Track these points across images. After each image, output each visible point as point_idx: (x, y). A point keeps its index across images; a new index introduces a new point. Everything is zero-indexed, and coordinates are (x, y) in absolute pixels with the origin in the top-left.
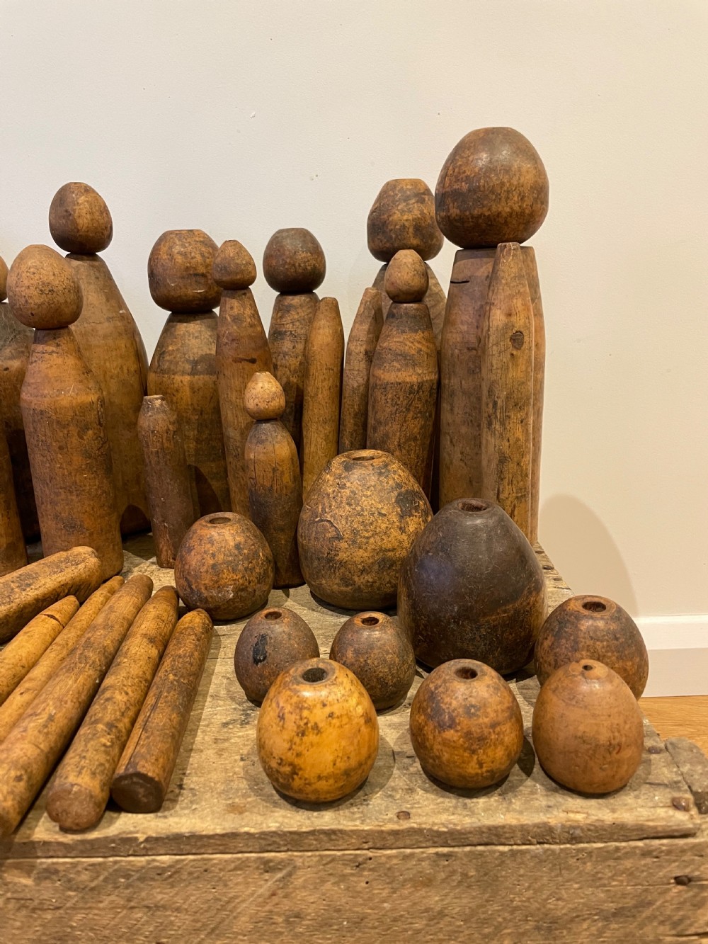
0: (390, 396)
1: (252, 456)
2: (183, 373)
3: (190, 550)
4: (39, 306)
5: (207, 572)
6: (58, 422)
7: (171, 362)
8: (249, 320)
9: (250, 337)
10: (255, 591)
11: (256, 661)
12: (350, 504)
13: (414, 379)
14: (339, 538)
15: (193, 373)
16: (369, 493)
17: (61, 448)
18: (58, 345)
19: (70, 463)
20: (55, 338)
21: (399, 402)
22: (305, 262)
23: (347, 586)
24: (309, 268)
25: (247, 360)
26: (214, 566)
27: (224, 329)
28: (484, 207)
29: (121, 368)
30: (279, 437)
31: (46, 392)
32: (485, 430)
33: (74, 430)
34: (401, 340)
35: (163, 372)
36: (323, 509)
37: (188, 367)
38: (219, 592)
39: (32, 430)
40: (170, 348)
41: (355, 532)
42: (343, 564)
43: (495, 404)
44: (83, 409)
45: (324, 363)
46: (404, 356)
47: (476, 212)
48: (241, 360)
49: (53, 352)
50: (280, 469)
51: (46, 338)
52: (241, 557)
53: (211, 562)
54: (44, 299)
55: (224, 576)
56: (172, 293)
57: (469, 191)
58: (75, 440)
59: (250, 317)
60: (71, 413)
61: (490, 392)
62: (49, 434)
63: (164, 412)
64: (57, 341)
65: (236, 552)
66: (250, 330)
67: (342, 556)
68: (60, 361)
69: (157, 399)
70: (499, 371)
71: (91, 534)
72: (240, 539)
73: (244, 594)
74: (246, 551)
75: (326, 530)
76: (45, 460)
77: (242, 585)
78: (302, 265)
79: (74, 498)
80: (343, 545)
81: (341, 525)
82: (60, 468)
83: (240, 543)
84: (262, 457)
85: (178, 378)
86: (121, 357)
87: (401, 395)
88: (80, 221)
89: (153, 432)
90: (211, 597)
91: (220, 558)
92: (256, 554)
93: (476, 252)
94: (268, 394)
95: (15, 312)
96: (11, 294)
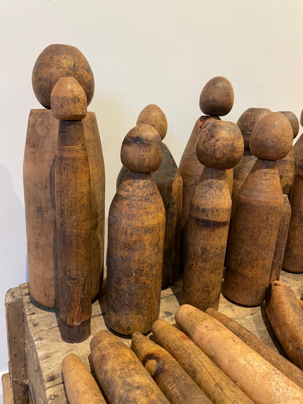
39: (265, 218)
51: (275, 166)
76: (268, 235)
88: (232, 99)
95: (272, 150)
96: (275, 140)
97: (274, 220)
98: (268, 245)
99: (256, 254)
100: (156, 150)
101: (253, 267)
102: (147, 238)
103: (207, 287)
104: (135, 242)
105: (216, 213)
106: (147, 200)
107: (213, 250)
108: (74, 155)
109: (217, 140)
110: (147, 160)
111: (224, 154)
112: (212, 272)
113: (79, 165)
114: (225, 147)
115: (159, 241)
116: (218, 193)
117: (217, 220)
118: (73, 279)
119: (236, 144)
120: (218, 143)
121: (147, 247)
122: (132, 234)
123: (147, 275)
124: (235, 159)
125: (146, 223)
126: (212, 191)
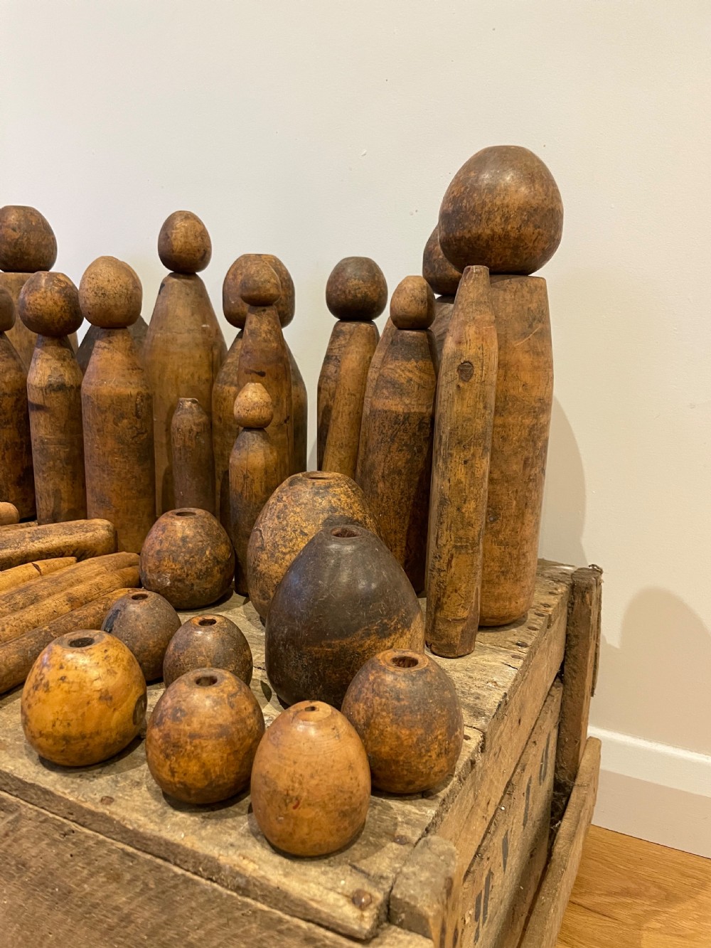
0: (377, 424)
2: (232, 384)
4: (94, 306)
5: (152, 556)
6: (99, 408)
7: (225, 373)
8: (264, 335)
9: (263, 351)
10: (192, 585)
12: (278, 517)
13: (400, 409)
14: (262, 548)
16: (298, 510)
17: (99, 430)
18: (110, 342)
19: (105, 445)
20: (109, 336)
21: (384, 431)
22: (355, 290)
23: (264, 599)
24: (359, 295)
25: (256, 373)
28: (464, 228)
29: (192, 375)
30: (256, 446)
31: (93, 380)
33: (110, 416)
34: (392, 367)
35: (219, 381)
36: (261, 519)
38: (159, 577)
40: (229, 361)
41: (275, 546)
42: (262, 576)
44: (120, 400)
45: (347, 388)
47: (458, 235)
48: (251, 372)
49: (105, 347)
50: (251, 477)
51: (103, 336)
52: (184, 550)
53: (158, 548)
54: (97, 300)
55: (165, 563)
56: (232, 310)
57: (454, 211)
58: (110, 426)
59: (266, 333)
60: (109, 401)
62: (91, 417)
63: (192, 413)
64: (110, 339)
65: (181, 544)
66: (264, 345)
67: (262, 567)
68: (109, 355)
69: (188, 401)
70: (446, 403)
71: (117, 512)
72: (189, 532)
73: (179, 584)
74: (190, 545)
75: (257, 540)
77: (180, 575)
78: (352, 292)
79: (105, 476)
80: (264, 556)
81: (267, 537)
82: (97, 448)
83: (187, 537)
84: (236, 463)
85: (227, 388)
86: (194, 366)
87: (386, 423)
89: (178, 429)
90: (153, 580)
91: (166, 546)
92: (202, 550)
94: (249, 403)
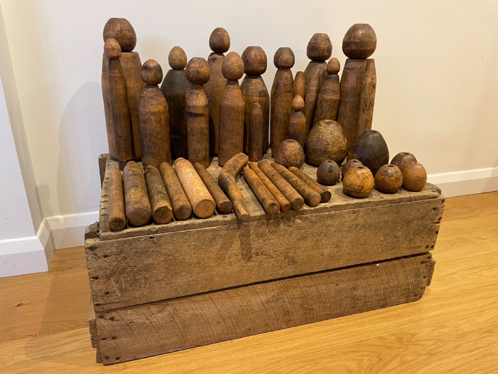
0: (328, 103)
1: (296, 122)
2: (257, 96)
3: (286, 150)
4: (238, 72)
5: (293, 155)
6: (238, 111)
7: (251, 92)
11: (330, 172)
12: (331, 135)
13: (336, 98)
14: (328, 144)
15: (260, 96)
17: (237, 120)
18: (238, 86)
19: (239, 125)
21: (331, 105)
26: (295, 154)
27: (282, 81)
31: (235, 101)
32: (362, 113)
33: (241, 114)
35: (248, 96)
36: (322, 137)
37: (258, 94)
38: (297, 161)
39: (228, 114)
40: (251, 88)
41: (333, 142)
42: (329, 152)
43: (366, 105)
46: (334, 91)
47: (361, 49)
51: (234, 83)
53: (294, 153)
54: (239, 70)
55: (298, 157)
56: (255, 69)
57: (360, 42)
58: (241, 117)
61: (365, 102)
67: (329, 150)
70: (369, 95)
71: (240, 149)
73: (302, 162)
75: (323, 142)
76: (231, 124)
77: (302, 159)
80: (330, 146)
81: (329, 141)
82: (236, 127)
84: (299, 122)
85: (255, 98)
87: (332, 103)
88: (225, 42)
89: (257, 116)
90: (294, 163)
91: (296, 151)
93: (357, 60)
95: (228, 74)
96: (228, 68)
97: (234, 115)
98: (232, 130)
99: (226, 135)
100: (155, 73)
101: (226, 143)
102: (153, 117)
103: (195, 151)
104: (147, 119)
105: (194, 108)
106: (152, 98)
107: (196, 130)
108: (115, 75)
109: (190, 68)
110: (150, 78)
111: (194, 76)
112: (197, 142)
113: (118, 80)
114: (194, 71)
115: (161, 120)
116: (195, 97)
117: (196, 112)
118: (120, 137)
119: (200, 70)
120: (190, 70)
121: (154, 122)
122: (145, 115)
123: (156, 138)
124: (201, 78)
125: (152, 110)
126: (193, 96)
